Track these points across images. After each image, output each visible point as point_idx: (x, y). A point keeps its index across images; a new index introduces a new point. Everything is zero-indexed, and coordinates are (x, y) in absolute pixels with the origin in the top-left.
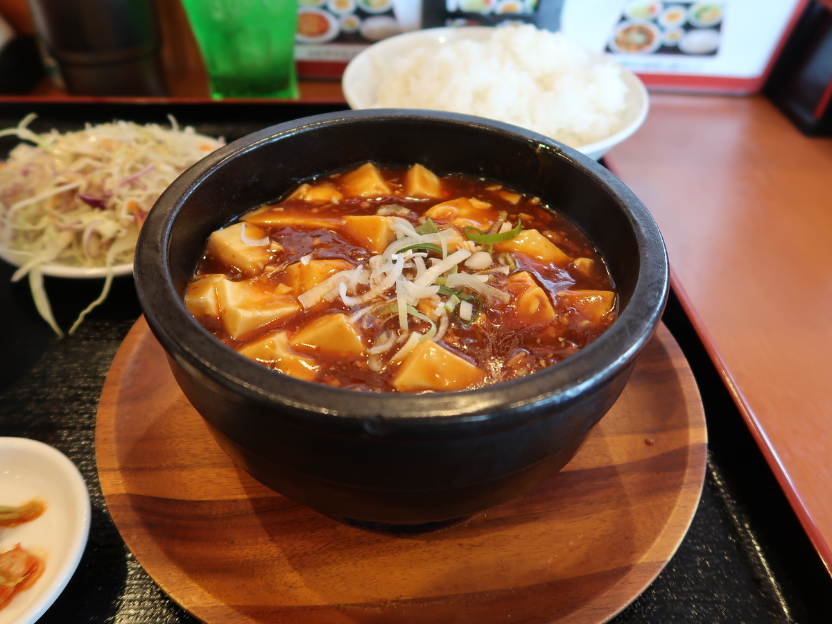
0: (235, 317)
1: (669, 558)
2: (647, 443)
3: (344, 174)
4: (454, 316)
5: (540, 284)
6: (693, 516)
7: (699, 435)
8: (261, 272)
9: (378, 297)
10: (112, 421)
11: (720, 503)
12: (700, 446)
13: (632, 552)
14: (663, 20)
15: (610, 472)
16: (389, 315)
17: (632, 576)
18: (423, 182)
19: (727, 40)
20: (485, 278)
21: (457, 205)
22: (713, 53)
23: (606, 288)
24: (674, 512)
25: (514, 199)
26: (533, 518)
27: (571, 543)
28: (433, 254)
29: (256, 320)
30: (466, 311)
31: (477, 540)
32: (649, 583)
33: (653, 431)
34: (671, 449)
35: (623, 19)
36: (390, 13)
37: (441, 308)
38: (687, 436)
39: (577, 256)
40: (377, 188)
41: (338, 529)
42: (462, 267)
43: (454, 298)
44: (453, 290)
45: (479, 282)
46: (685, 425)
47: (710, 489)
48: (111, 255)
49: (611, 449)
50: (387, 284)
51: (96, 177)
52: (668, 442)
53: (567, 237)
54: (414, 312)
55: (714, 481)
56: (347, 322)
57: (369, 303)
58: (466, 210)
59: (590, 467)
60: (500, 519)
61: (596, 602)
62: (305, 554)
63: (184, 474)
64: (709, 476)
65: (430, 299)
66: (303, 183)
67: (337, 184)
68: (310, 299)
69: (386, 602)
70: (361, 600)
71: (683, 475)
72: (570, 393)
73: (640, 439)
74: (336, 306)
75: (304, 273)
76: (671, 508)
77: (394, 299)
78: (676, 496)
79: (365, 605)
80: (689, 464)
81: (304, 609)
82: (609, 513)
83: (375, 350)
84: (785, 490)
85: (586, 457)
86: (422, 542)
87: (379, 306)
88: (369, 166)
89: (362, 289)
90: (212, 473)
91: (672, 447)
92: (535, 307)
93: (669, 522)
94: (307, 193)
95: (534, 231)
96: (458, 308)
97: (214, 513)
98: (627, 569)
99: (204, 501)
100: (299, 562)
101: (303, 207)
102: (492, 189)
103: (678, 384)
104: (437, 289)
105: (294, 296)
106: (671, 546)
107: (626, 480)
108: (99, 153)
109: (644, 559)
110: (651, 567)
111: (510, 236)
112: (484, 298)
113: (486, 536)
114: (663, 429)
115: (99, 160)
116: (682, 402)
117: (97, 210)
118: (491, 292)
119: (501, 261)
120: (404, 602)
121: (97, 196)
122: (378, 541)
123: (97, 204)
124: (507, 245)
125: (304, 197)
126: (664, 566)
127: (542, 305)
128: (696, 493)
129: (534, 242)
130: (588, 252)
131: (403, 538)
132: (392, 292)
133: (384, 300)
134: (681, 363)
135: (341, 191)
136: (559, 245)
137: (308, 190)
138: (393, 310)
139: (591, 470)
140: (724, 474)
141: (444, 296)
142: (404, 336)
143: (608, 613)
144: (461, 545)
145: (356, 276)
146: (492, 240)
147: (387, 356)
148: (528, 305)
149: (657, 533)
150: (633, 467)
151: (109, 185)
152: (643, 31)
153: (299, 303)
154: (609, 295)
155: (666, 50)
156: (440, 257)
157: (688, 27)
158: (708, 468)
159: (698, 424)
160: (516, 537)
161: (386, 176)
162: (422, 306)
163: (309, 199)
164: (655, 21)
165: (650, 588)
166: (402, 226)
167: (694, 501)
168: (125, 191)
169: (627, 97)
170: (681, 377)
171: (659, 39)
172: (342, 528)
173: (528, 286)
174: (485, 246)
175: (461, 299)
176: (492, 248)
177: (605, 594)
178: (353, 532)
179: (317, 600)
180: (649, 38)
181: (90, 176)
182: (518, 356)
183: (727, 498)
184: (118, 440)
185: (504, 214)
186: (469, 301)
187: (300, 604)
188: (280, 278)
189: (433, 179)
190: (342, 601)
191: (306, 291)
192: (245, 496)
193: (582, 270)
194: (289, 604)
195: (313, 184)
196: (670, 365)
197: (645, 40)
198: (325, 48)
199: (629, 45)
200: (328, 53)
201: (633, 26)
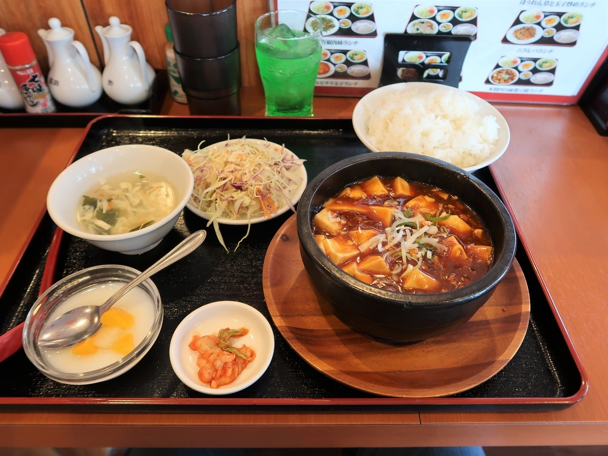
0: (336, 257)
1: (511, 358)
2: (503, 310)
3: (364, 181)
4: (424, 257)
5: (460, 244)
6: (522, 342)
7: (527, 308)
8: (339, 234)
9: (391, 247)
10: (271, 295)
11: (535, 337)
12: (527, 313)
13: (496, 356)
14: (520, 68)
15: (487, 323)
16: (398, 256)
17: (495, 365)
18: (402, 186)
19: (557, 78)
20: (437, 240)
21: (419, 200)
22: (550, 84)
23: (488, 245)
24: (514, 340)
25: (445, 197)
26: (454, 341)
27: (470, 352)
28: (413, 227)
29: (344, 258)
30: (429, 254)
31: (430, 349)
32: (502, 368)
33: (506, 305)
34: (514, 313)
35: (498, 66)
36: (365, 63)
37: (420, 254)
38: (521, 308)
39: (476, 228)
40: (382, 191)
41: (372, 343)
42: (426, 233)
43: (424, 249)
44: (423, 245)
45: (434, 241)
46: (521, 303)
47: (530, 331)
48: (249, 212)
49: (487, 312)
50: (395, 242)
51: (238, 175)
52: (512, 311)
53: (470, 218)
54: (409, 256)
55: (533, 328)
56: (381, 259)
57: (388, 250)
58: (423, 203)
59: (478, 320)
60: (439, 341)
61: (481, 374)
62: (360, 352)
63: (304, 318)
64: (530, 325)
65: (414, 249)
66: (347, 187)
67: (363, 188)
68: (364, 248)
69: (396, 371)
70: (386, 370)
71: (519, 325)
72: (477, 295)
73: (500, 308)
74: (374, 252)
75: (359, 237)
76: (513, 339)
77: (399, 249)
78: (515, 334)
79: (388, 372)
80: (521, 320)
81: (365, 372)
82: (486, 340)
83: (394, 272)
84: (563, 333)
85: (477, 317)
86: (407, 349)
87: (393, 252)
88: (376, 178)
89: (384, 244)
90: (315, 318)
91: (515, 312)
92: (458, 253)
93: (511, 344)
94: (349, 193)
95: (456, 216)
96: (426, 253)
97: (320, 334)
98: (494, 362)
99: (314, 330)
100: (357, 355)
101: (350, 201)
102: (435, 190)
103: (519, 284)
104: (417, 245)
105: (356, 247)
106: (512, 354)
107: (493, 326)
108: (238, 161)
109: (501, 358)
110: (504, 361)
111: (446, 218)
112: (436, 249)
113: (433, 348)
114: (510, 305)
115: (238, 165)
116: (520, 292)
117: (239, 191)
118: (438, 246)
119: (442, 230)
120: (403, 372)
121: (239, 184)
122: (389, 348)
123: (239, 188)
124: (444, 222)
125: (349, 195)
126: (509, 361)
127: (461, 253)
128: (524, 333)
129: (456, 222)
130: (480, 226)
131: (399, 347)
132: (398, 245)
133: (394, 249)
134: (521, 274)
135: (366, 192)
136: (468, 222)
137: (351, 191)
138: (399, 254)
139: (478, 321)
140: (538, 325)
141: (420, 248)
142: (405, 266)
143: (485, 378)
144: (423, 351)
145: (381, 238)
146: (436, 219)
147: (399, 275)
148: (456, 252)
149: (506, 348)
150: (496, 321)
151: (245, 179)
152: (507, 73)
153: (359, 249)
154: (490, 248)
155: (520, 82)
156: (416, 228)
157: (535, 71)
158: (530, 321)
159: (526, 303)
160: (446, 348)
161: (385, 183)
162: (411, 252)
163: (351, 196)
164: (516, 68)
165: (501, 371)
166: (399, 214)
167: (523, 336)
168: (253, 182)
169: (499, 131)
170: (520, 281)
171: (517, 76)
172: (374, 343)
173: (455, 244)
174: (434, 222)
175: (427, 250)
176: (437, 224)
177: (484, 371)
178: (378, 344)
179: (368, 370)
180: (512, 76)
181: (235, 173)
182: (452, 276)
183: (538, 336)
184: (276, 303)
185: (441, 206)
186: (430, 250)
187: (362, 371)
188: (347, 238)
189: (406, 184)
190: (379, 371)
191: (361, 244)
192: (331, 328)
193: (478, 235)
194: (358, 371)
195: (352, 187)
196: (515, 274)
197: (510, 78)
198: (326, 80)
199: (499, 80)
200: (327, 83)
201: (503, 70)
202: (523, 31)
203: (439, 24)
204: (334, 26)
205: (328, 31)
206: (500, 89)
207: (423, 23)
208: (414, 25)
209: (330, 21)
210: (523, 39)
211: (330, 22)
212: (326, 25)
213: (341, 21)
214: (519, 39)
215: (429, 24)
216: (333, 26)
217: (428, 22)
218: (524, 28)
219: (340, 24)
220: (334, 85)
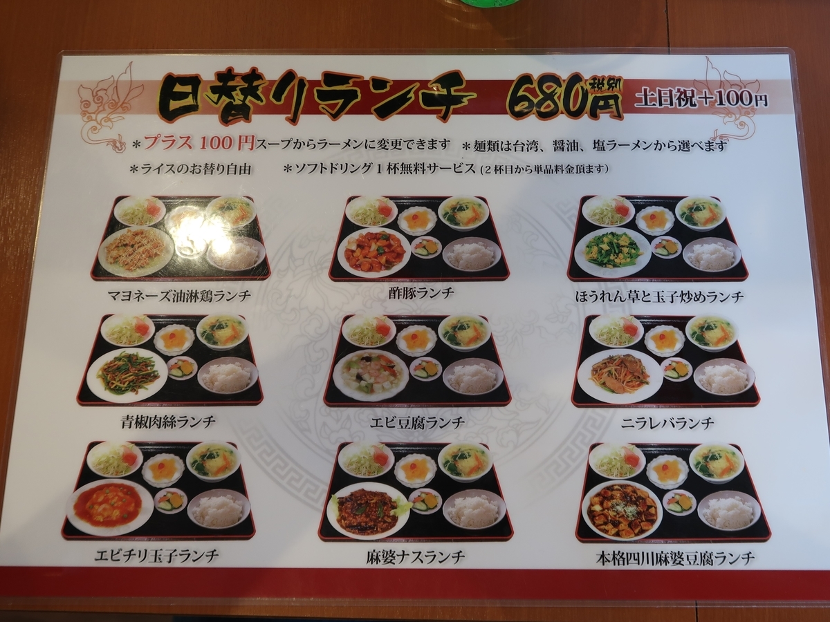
35: (592, 478)
36: (237, 482)
152: (627, 497)
155: (674, 528)
164: (643, 480)
171: (659, 508)
180: (643, 508)
197: (639, 513)
198: (127, 545)
199: (616, 524)
200: (130, 554)
201: (610, 488)
202: (612, 368)
203: (408, 360)
204: (156, 377)
205: (140, 391)
206: (629, 556)
207: (368, 359)
208: (348, 367)
209: (147, 363)
210: (624, 391)
211: (147, 366)
212: (137, 375)
213: (172, 362)
214: (613, 391)
215: (384, 363)
216: (153, 377)
217: (380, 357)
218: (611, 359)
219: (170, 369)
220: (149, 563)
